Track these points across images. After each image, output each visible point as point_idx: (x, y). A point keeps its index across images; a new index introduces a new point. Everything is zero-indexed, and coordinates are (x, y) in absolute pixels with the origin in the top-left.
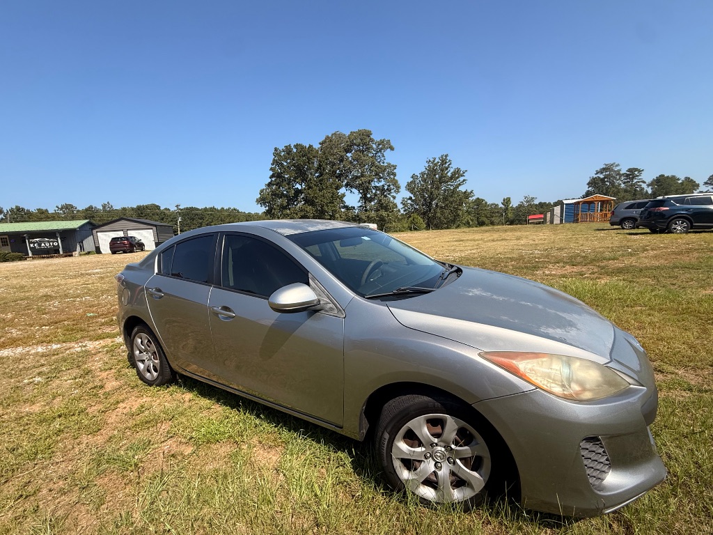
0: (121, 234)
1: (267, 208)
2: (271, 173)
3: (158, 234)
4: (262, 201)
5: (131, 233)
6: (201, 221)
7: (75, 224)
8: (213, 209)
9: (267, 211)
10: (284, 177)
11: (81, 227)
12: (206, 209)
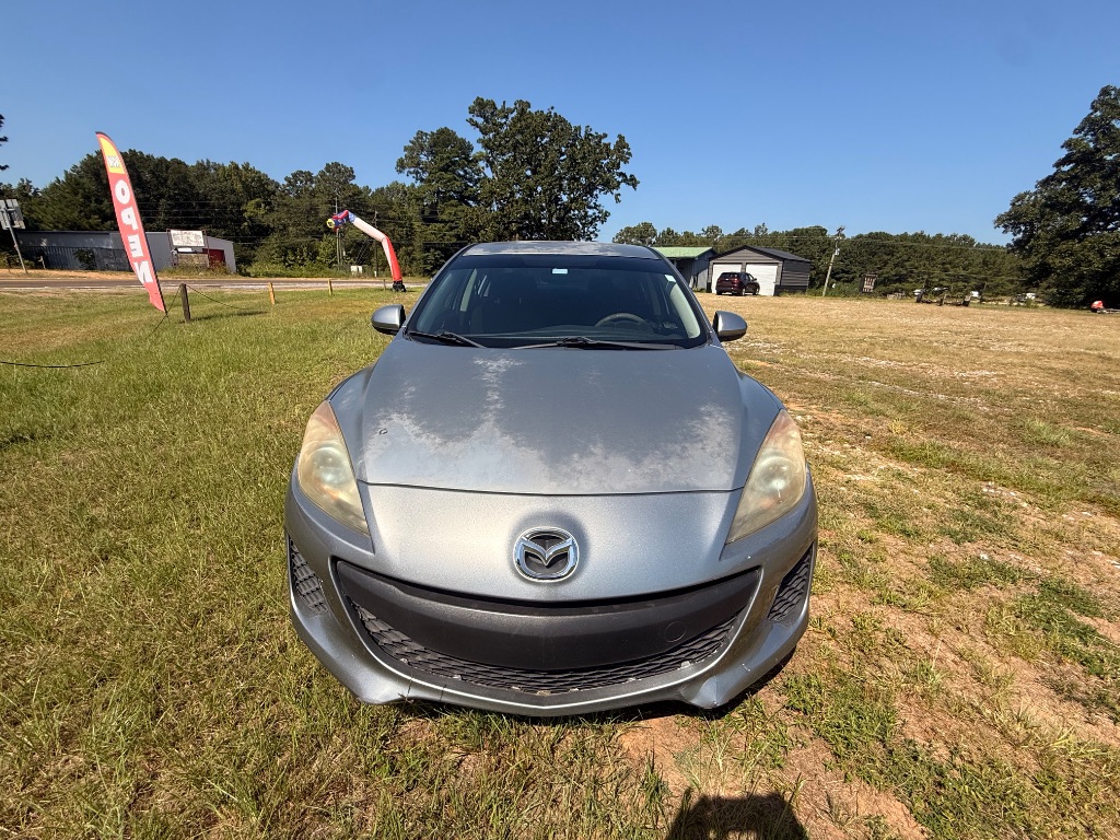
0: (737, 269)
1: (1020, 236)
2: (1064, 153)
3: (782, 275)
4: (1010, 220)
5: (750, 269)
6: (886, 257)
7: (693, 252)
8: (919, 237)
9: (1017, 243)
10: (1101, 159)
11: (700, 256)
12: (904, 237)
